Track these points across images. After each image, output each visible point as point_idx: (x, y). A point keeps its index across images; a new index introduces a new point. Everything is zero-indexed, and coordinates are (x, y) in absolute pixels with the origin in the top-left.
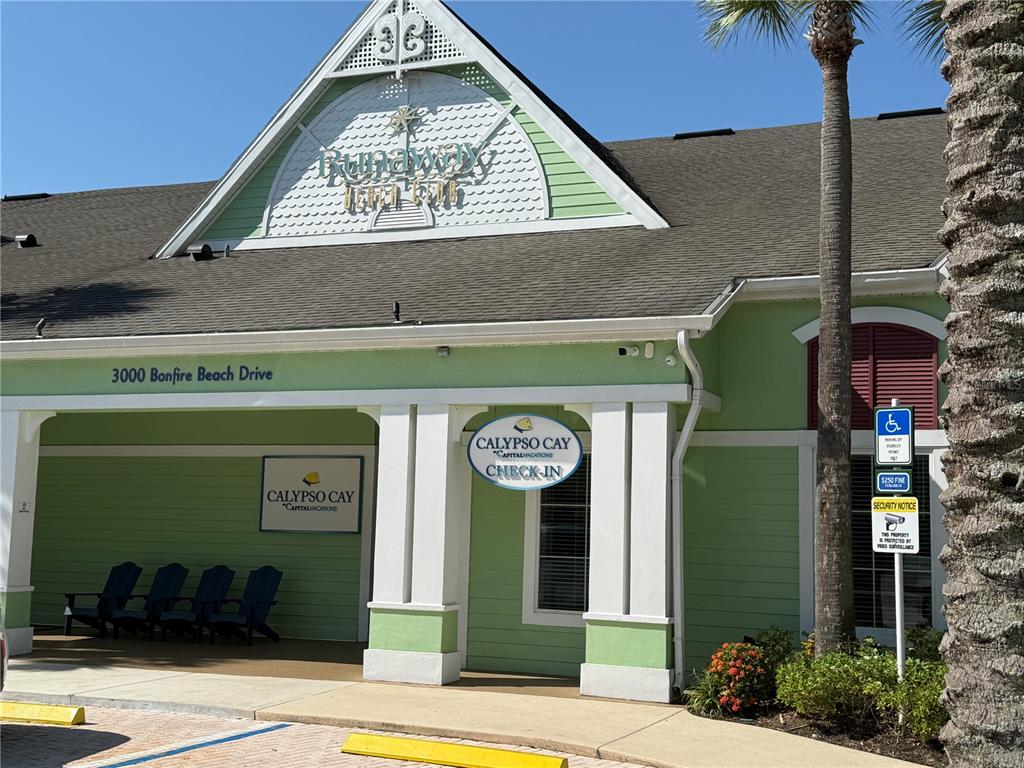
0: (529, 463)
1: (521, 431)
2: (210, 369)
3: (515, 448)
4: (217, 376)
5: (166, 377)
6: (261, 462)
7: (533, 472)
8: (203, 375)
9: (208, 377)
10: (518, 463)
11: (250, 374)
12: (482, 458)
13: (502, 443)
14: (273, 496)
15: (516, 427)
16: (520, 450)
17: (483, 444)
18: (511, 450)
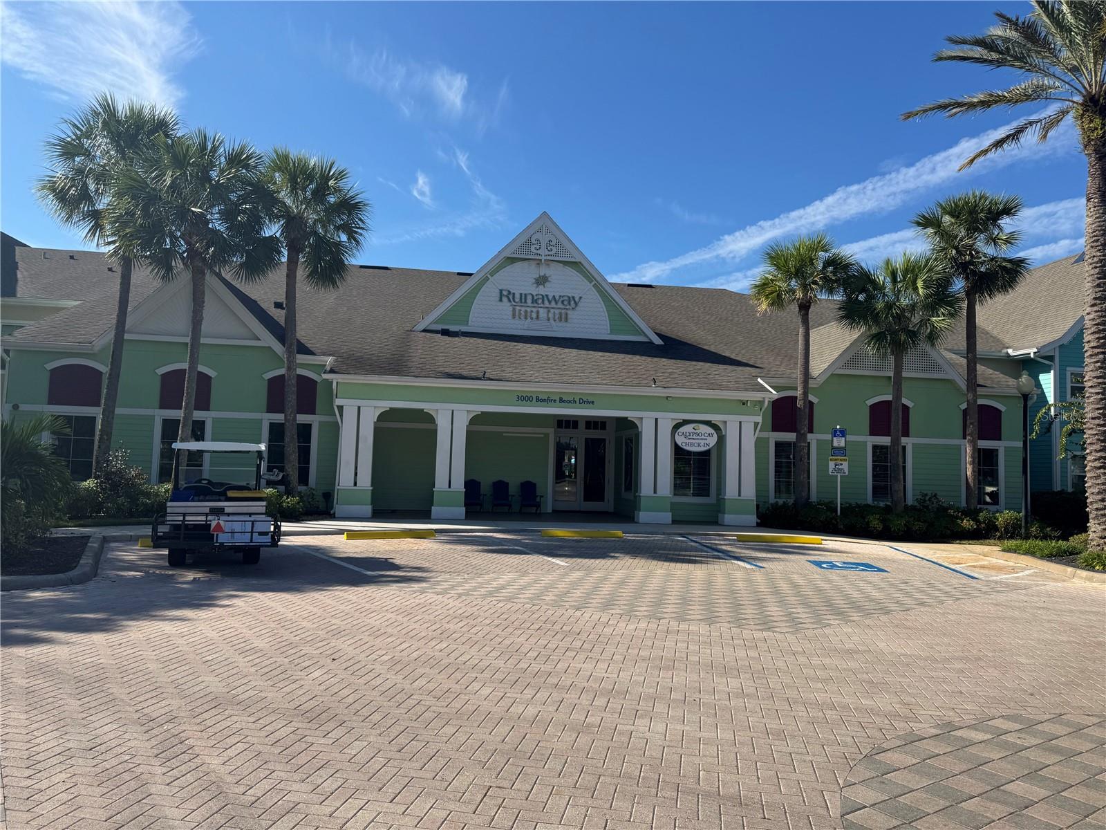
0: (698, 441)
1: (695, 430)
2: (565, 398)
4: (569, 402)
5: (543, 400)
7: (699, 445)
8: (561, 400)
9: (564, 401)
10: (694, 441)
11: (584, 402)
12: (680, 440)
13: (688, 434)
15: (694, 428)
16: (694, 437)
17: (680, 434)
18: (691, 437)
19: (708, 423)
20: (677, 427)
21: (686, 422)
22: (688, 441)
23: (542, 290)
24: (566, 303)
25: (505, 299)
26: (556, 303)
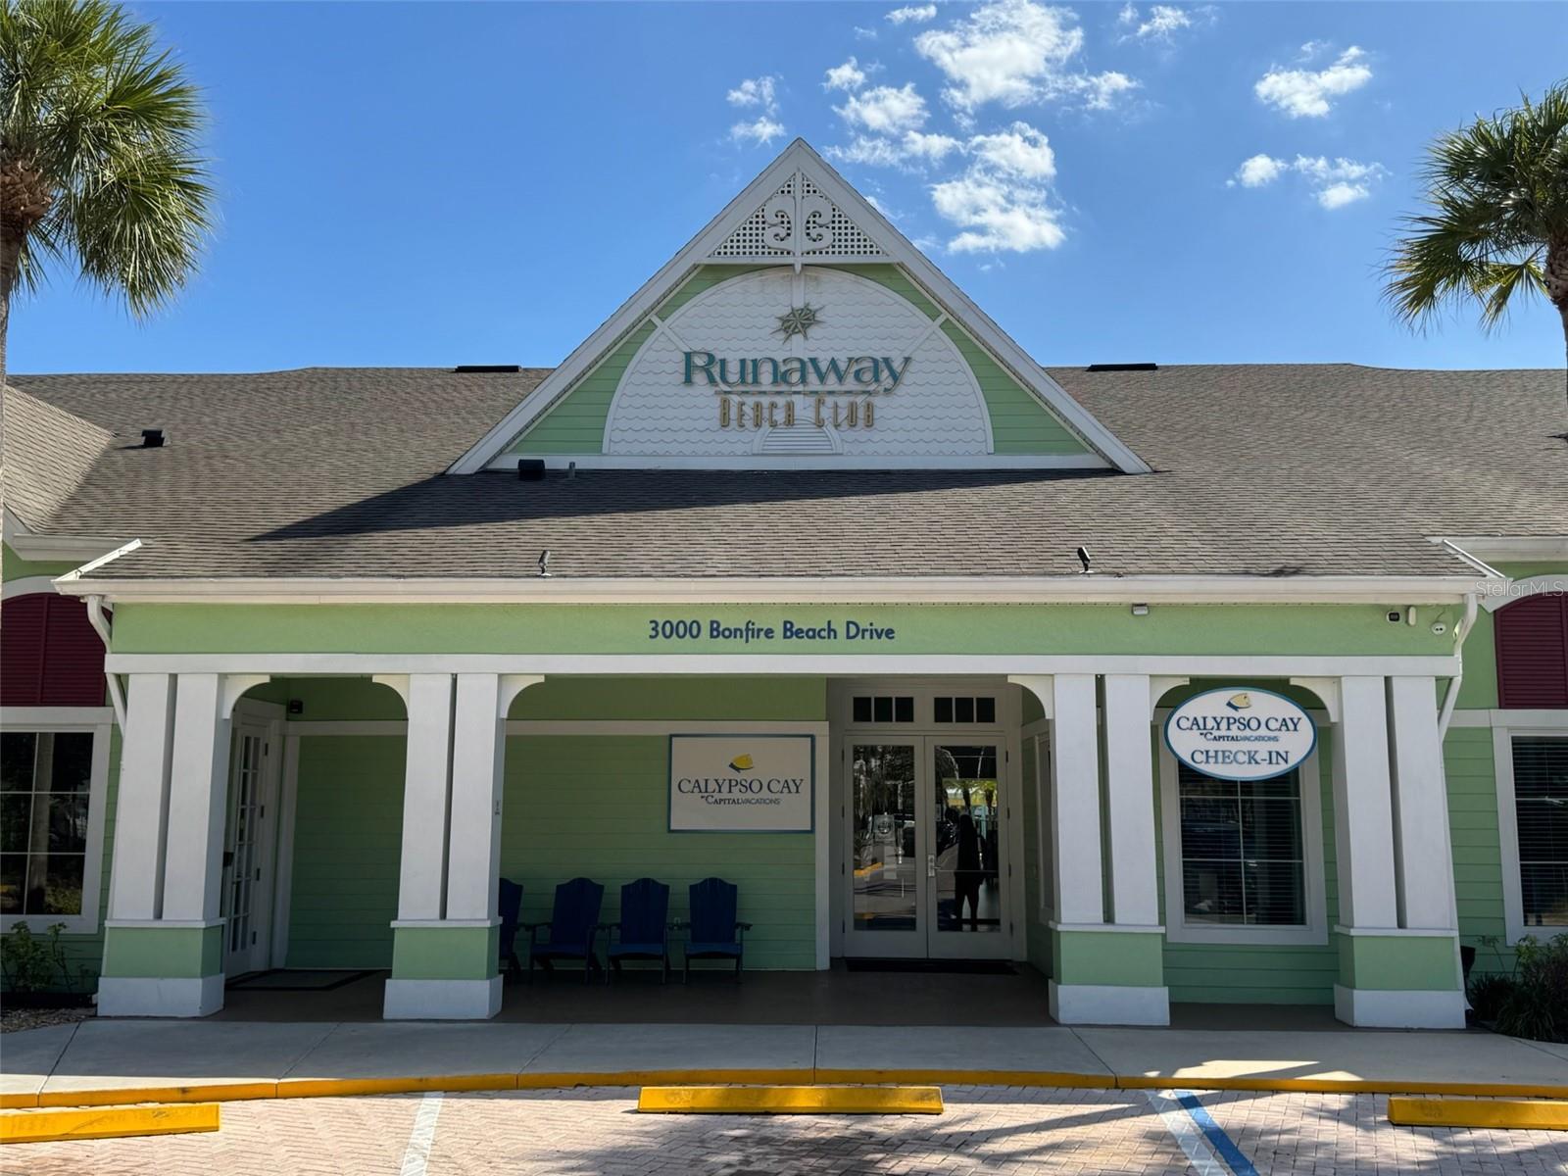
0: (1247, 746)
1: (1236, 708)
2: (800, 624)
3: (1229, 729)
4: (813, 634)
5: (734, 633)
6: (668, 742)
7: (1252, 758)
8: (789, 630)
9: (798, 633)
10: (1233, 746)
11: (861, 632)
12: (1185, 743)
13: (1210, 723)
14: (685, 787)
15: (1229, 704)
16: (1234, 731)
17: (1184, 724)
18: (1223, 732)
19: (1279, 686)
20: (1171, 702)
21: (1201, 685)
22: (1213, 746)
23: (799, 347)
24: (867, 377)
25: (699, 378)
26: (841, 378)
